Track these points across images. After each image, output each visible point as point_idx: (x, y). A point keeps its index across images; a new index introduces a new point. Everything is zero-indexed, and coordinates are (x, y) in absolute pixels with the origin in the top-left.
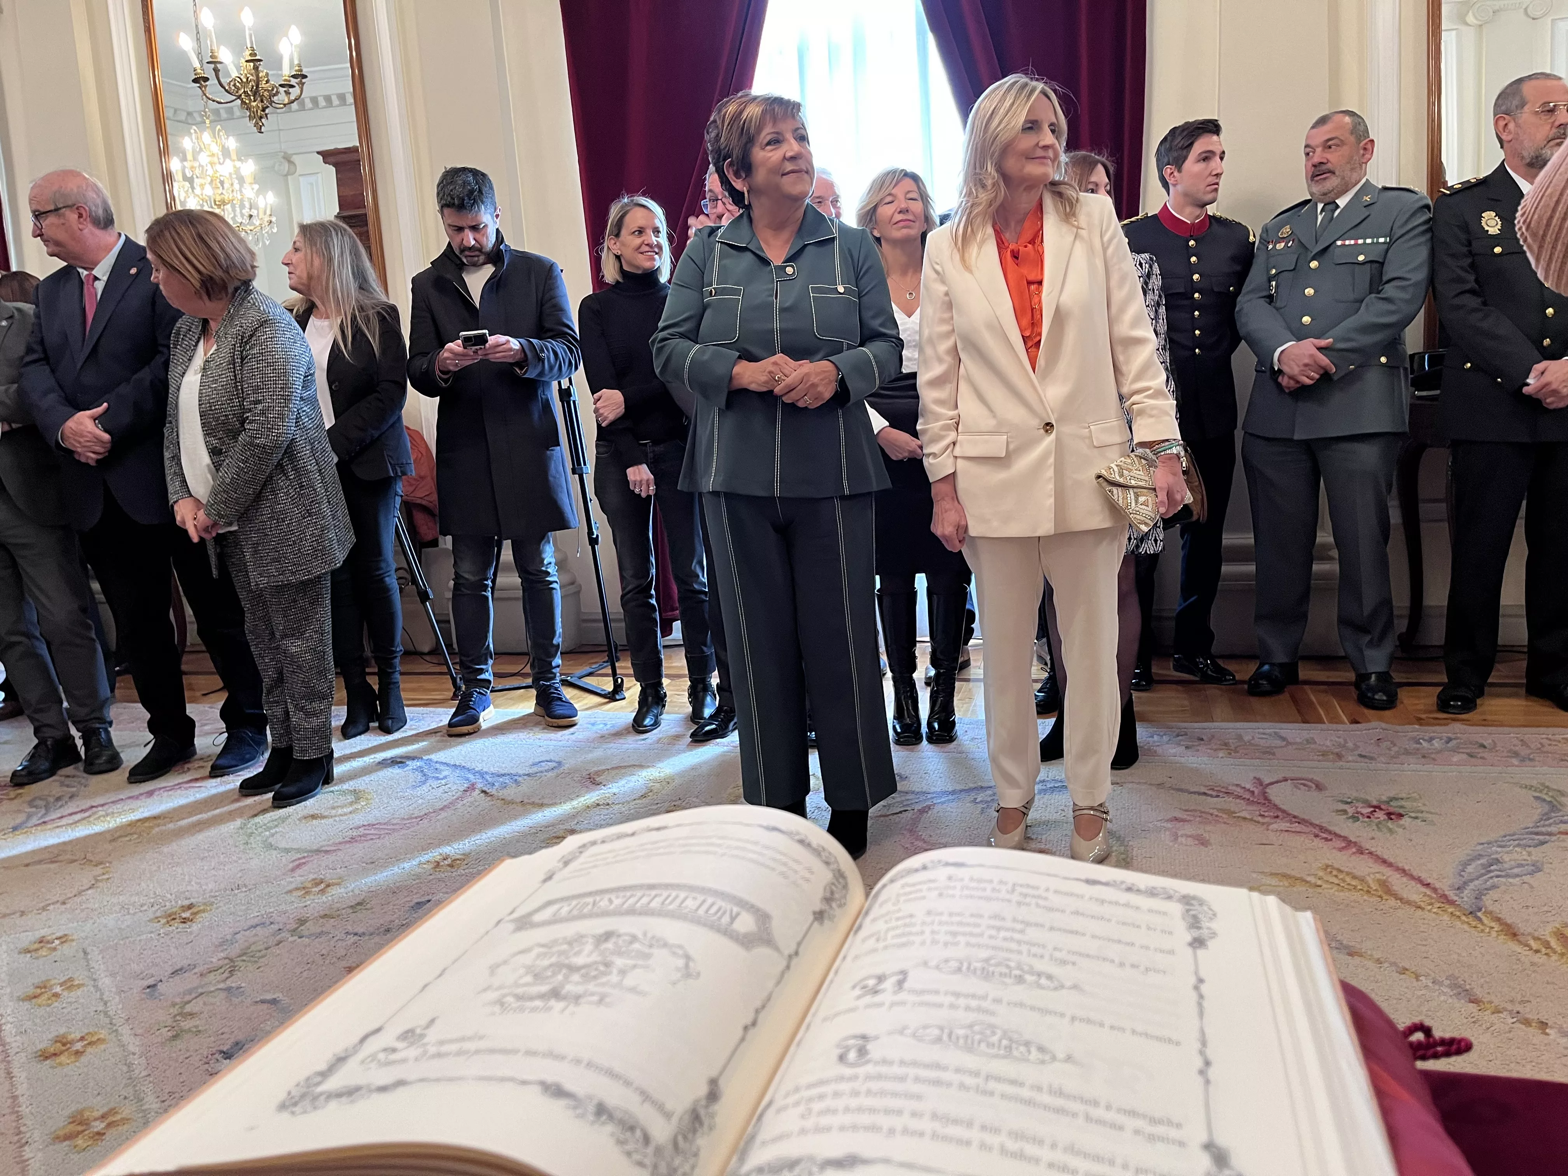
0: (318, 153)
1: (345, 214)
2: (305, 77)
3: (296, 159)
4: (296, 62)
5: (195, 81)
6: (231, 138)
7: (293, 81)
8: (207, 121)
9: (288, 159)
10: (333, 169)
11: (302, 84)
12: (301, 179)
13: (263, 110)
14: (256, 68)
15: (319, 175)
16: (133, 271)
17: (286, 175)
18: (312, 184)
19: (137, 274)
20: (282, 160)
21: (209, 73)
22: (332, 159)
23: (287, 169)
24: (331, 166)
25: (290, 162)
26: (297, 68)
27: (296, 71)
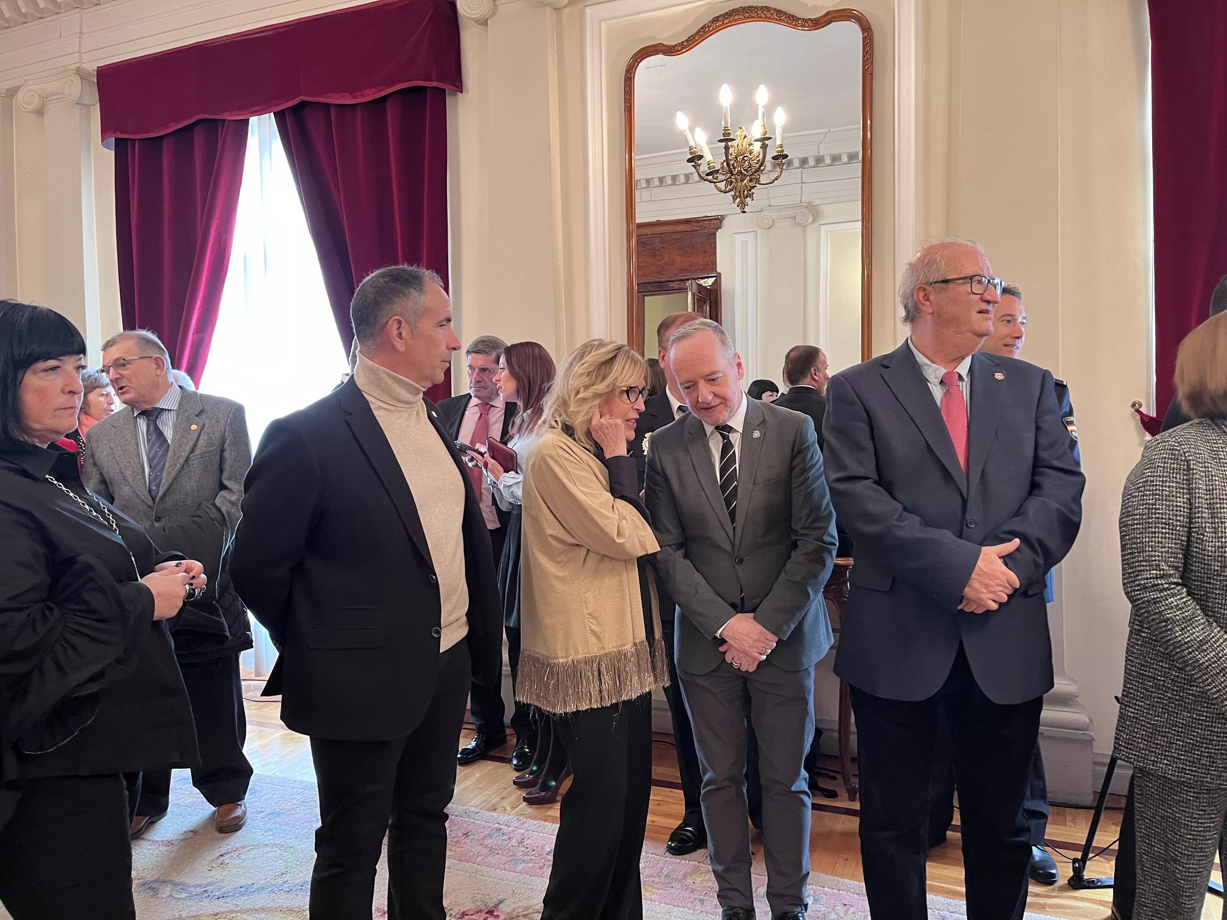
2: (786, 157)
14: (764, 147)
16: (999, 376)
27: (778, 152)
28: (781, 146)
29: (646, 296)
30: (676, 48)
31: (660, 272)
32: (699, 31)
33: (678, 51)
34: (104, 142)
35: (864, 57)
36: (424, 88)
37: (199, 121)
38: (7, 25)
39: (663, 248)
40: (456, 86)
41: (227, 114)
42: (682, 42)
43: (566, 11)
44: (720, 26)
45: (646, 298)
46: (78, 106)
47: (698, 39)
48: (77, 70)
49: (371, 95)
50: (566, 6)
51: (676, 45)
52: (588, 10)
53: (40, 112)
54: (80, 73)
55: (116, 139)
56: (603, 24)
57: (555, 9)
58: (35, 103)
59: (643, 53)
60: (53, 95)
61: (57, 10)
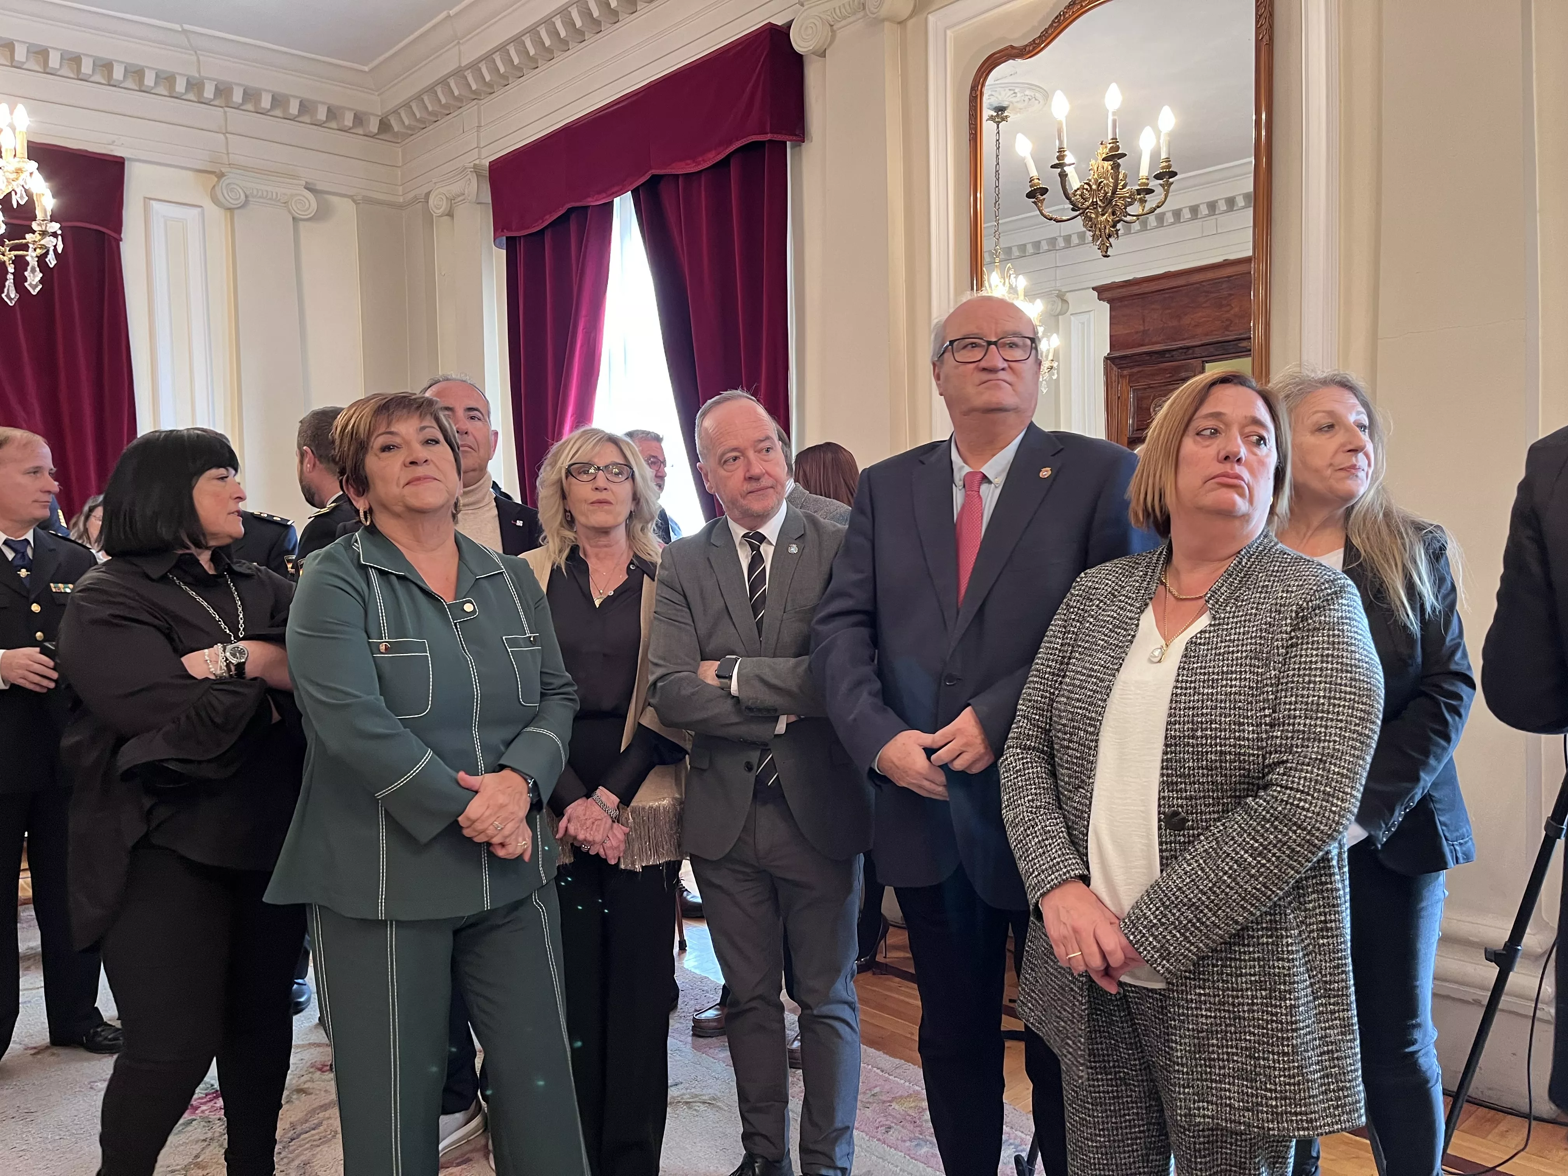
0: (1094, 289)
1: (1117, 354)
2: (1174, 174)
3: (1069, 297)
4: (1164, 156)
5: (1030, 195)
6: (1021, 277)
7: (1154, 184)
8: (997, 260)
9: (1062, 298)
10: (1106, 306)
11: (1167, 187)
12: (1072, 317)
13: (1114, 226)
14: (1116, 167)
15: (1092, 313)
16: (1045, 473)
17: (1058, 315)
18: (1083, 323)
19: (1054, 478)
20: (1056, 299)
21: (1052, 181)
22: (1108, 295)
23: (1059, 308)
24: (1106, 303)
25: (1065, 301)
26: (1164, 164)
27: (1163, 168)
28: (1168, 160)
29: (1207, 362)
30: (1027, 49)
31: (1227, 328)
32: (1053, 22)
33: (1030, 52)
34: (497, 241)
35: (1257, 22)
36: (762, 143)
37: (570, 211)
38: (424, 126)
39: (1231, 295)
40: (796, 135)
41: (589, 199)
42: (1034, 41)
43: (910, 23)
44: (1079, 10)
45: (1207, 365)
46: (479, 206)
47: (1053, 32)
48: (474, 168)
49: (713, 158)
50: (911, 16)
51: (1027, 45)
52: (930, 16)
53: (450, 214)
54: (476, 169)
55: (507, 238)
56: (949, 32)
57: (899, 23)
58: (444, 207)
59: (989, 62)
60: (459, 196)
61: (460, 105)
